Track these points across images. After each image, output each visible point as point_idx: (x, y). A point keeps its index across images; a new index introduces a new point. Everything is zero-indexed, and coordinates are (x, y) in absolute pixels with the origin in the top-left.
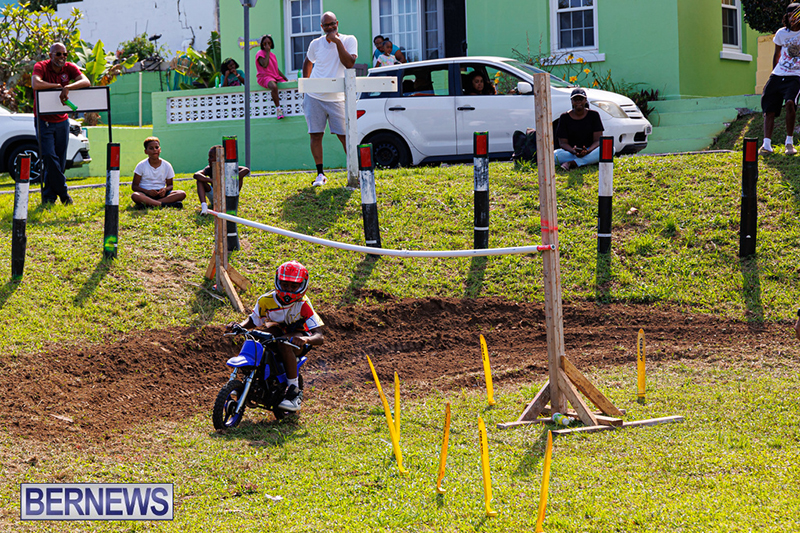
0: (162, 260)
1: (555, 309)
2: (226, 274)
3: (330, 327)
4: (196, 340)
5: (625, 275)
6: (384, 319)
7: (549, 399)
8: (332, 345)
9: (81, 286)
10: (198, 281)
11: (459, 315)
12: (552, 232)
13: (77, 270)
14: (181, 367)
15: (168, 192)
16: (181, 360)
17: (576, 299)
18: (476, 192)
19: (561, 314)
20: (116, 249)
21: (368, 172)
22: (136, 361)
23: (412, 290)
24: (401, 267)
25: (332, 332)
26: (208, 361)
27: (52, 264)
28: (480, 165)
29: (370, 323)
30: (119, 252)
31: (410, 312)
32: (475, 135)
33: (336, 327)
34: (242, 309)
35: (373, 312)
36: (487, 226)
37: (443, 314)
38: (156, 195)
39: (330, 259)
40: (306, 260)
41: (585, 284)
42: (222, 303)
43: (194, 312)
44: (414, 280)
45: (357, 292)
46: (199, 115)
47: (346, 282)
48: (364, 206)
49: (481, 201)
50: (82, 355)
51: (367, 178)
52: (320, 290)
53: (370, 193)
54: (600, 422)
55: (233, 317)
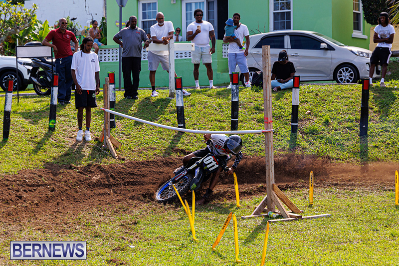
1: (270, 161)
2: (109, 140)
5: (304, 144)
7: (267, 205)
12: (270, 123)
13: (35, 136)
17: (280, 155)
18: (232, 102)
19: (273, 163)
20: (55, 126)
21: (180, 91)
24: (195, 138)
27: (23, 133)
28: (234, 88)
30: (56, 128)
34: (117, 157)
36: (238, 118)
39: (160, 133)
41: (284, 148)
42: (107, 154)
47: (167, 144)
48: (177, 107)
49: (235, 106)
51: (179, 93)
52: (155, 149)
53: (180, 101)
54: (291, 216)
55: (112, 161)
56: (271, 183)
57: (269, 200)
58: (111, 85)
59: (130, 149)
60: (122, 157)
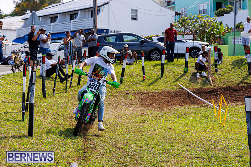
2: (210, 77)
3: (231, 89)
4: (197, 91)
6: (245, 88)
8: (230, 93)
9: (176, 79)
13: (177, 75)
20: (187, 71)
21: (249, 55)
22: (181, 94)
25: (231, 90)
27: (172, 74)
29: (241, 89)
30: (188, 72)
33: (233, 90)
34: (212, 85)
35: (243, 87)
40: (232, 75)
42: (208, 84)
43: (201, 85)
45: (242, 82)
47: (240, 80)
48: (248, 63)
50: (169, 93)
52: (233, 81)
55: (210, 87)
58: (215, 52)
60: (214, 85)
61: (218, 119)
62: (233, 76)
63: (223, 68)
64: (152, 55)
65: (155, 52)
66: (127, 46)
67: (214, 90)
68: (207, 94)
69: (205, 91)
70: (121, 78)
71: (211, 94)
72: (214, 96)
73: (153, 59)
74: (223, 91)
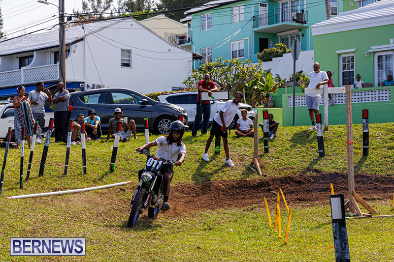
0: (238, 156)
2: (257, 161)
4: (236, 184)
6: (314, 179)
8: (290, 188)
10: (248, 163)
11: (345, 179)
14: (228, 193)
15: (249, 131)
16: (229, 191)
18: (363, 133)
20: (219, 151)
21: (319, 124)
22: (210, 190)
23: (331, 170)
24: (330, 161)
25: (292, 183)
26: (239, 192)
28: (365, 122)
29: (308, 181)
30: (221, 153)
31: (325, 177)
32: (363, 110)
33: (294, 182)
34: (261, 174)
35: (311, 177)
36: (368, 146)
37: (339, 178)
38: (244, 132)
40: (293, 157)
42: (254, 172)
43: (243, 174)
44: (333, 166)
45: (309, 169)
46: (301, 103)
47: (306, 165)
48: (318, 137)
49: (366, 136)
50: (190, 187)
51: (319, 126)
52: (295, 168)
53: (320, 132)
54: (364, 215)
55: (257, 177)
56: (352, 190)
57: (350, 203)
58: (265, 120)
59: (274, 169)
60: (264, 174)
61: (276, 231)
62: (294, 160)
63: (277, 145)
64: (160, 125)
65: (164, 120)
66: (120, 110)
67: (263, 182)
68: (253, 189)
69: (250, 184)
70: (112, 163)
71: (259, 189)
72: (264, 192)
73: (162, 131)
74: (278, 184)
